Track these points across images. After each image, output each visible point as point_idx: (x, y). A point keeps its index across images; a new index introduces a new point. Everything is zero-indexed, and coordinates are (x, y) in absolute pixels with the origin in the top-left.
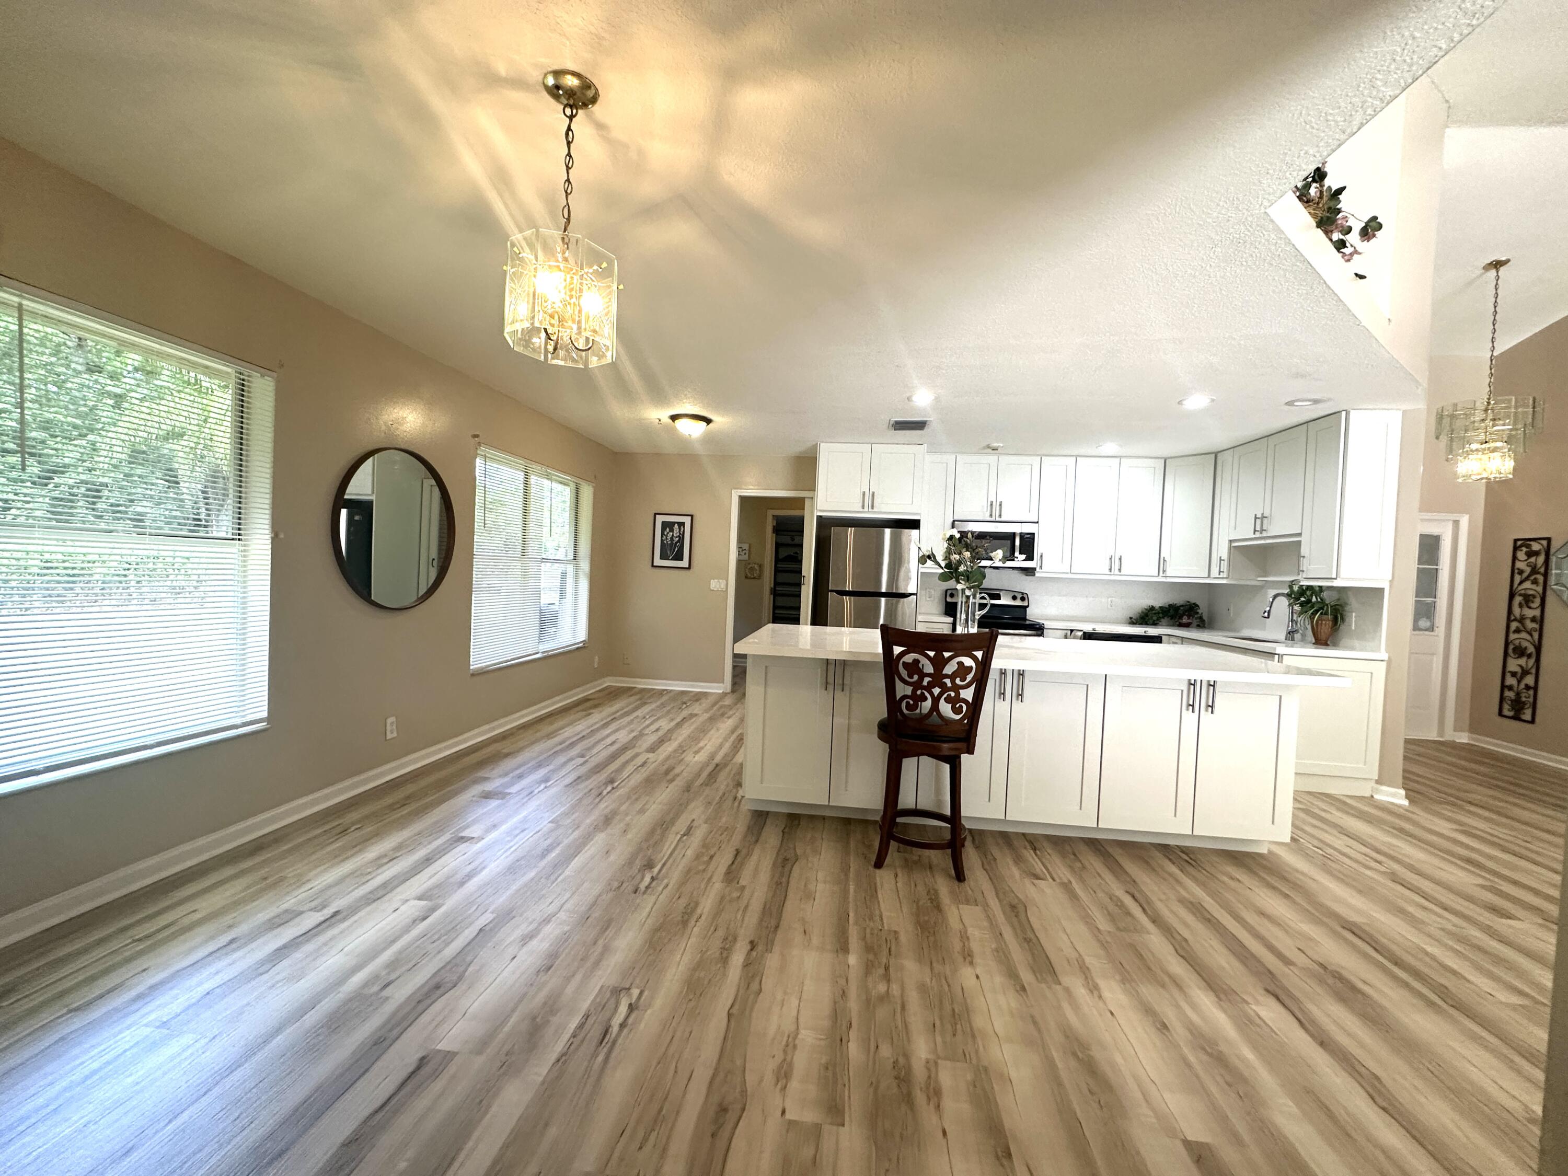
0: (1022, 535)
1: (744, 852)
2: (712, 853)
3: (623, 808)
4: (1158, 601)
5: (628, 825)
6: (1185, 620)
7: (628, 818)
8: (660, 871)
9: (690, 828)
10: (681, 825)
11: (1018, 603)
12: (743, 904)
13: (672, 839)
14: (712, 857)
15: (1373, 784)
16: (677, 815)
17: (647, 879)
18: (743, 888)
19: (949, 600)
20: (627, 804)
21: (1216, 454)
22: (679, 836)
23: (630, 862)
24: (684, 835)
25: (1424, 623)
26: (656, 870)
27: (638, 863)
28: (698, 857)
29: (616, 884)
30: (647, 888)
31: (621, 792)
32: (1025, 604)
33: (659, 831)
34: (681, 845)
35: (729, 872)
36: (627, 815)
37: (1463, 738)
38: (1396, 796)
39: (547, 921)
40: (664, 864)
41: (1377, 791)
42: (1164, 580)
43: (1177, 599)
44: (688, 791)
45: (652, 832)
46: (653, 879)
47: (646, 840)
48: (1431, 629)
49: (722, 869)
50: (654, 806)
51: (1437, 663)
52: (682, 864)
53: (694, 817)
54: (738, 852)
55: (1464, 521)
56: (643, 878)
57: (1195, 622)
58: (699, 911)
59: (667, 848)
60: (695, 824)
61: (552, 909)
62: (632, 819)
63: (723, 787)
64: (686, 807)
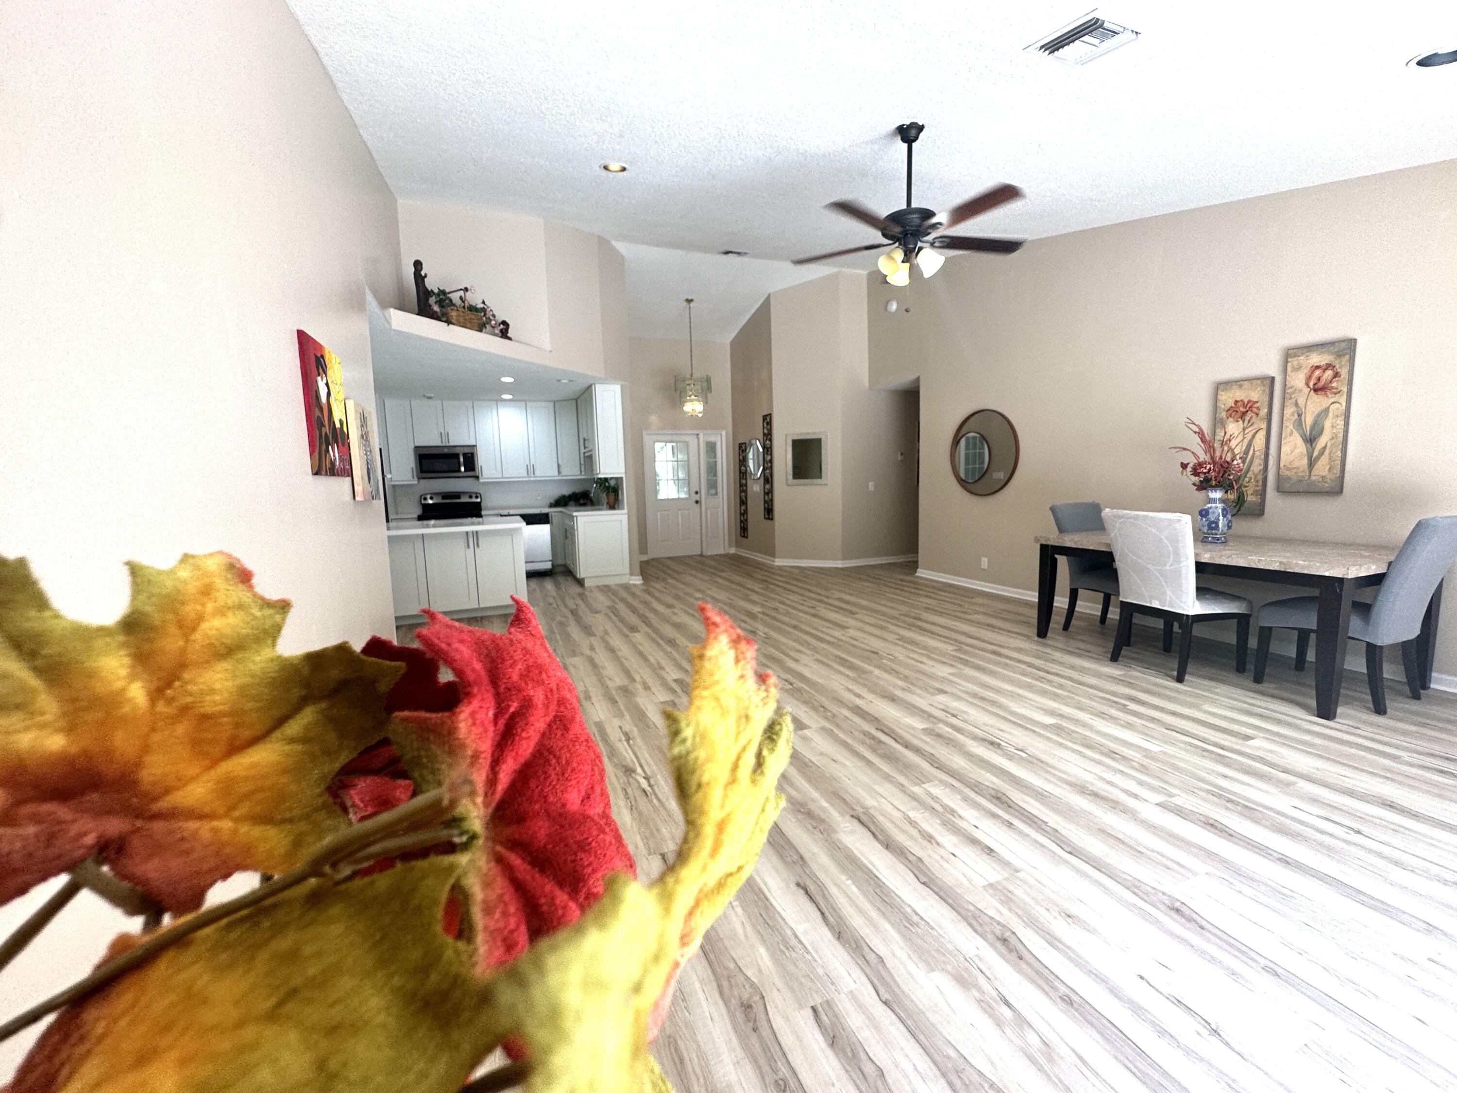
0: (465, 455)
4: (566, 491)
6: (582, 501)
11: (474, 500)
15: (628, 576)
19: (423, 502)
21: (576, 400)
25: (713, 491)
32: (479, 500)
37: (733, 551)
38: (637, 580)
41: (630, 579)
42: (560, 478)
43: (578, 489)
48: (716, 494)
51: (720, 510)
55: (724, 433)
57: (589, 502)
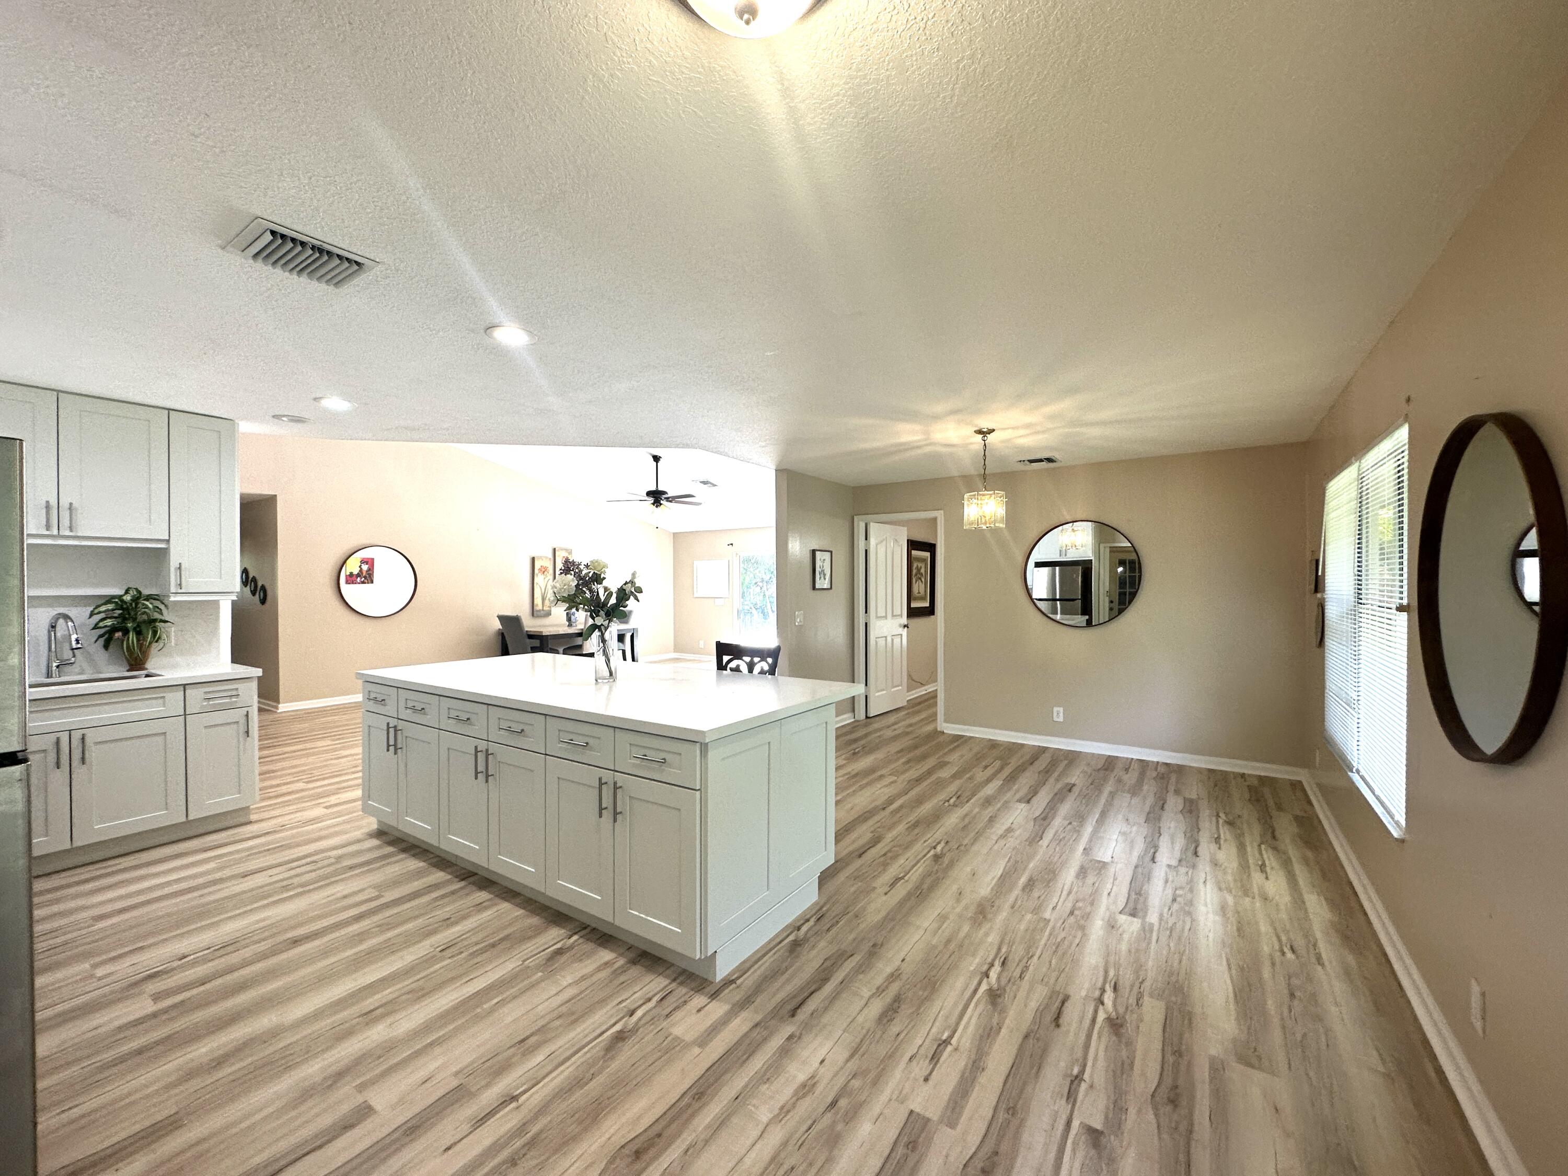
1: (857, 853)
2: (882, 859)
3: (966, 928)
5: (958, 901)
7: (958, 910)
8: (929, 852)
9: (893, 885)
10: (901, 891)
12: (879, 824)
13: (914, 876)
14: (885, 855)
16: (902, 903)
17: (939, 848)
18: (872, 832)
20: (962, 935)
22: (906, 878)
23: (952, 864)
24: (902, 878)
26: (932, 853)
27: (946, 860)
28: (895, 857)
29: (962, 848)
30: (939, 843)
31: (973, 963)
33: (925, 886)
34: (908, 868)
35: (879, 842)
36: (960, 916)
39: (1003, 836)
40: (925, 856)
44: (874, 945)
45: (932, 888)
46: (935, 848)
47: (938, 879)
49: (879, 846)
50: (926, 924)
52: (910, 854)
53: (884, 898)
54: (860, 856)
56: (943, 849)
58: (907, 826)
59: (920, 869)
60: (887, 889)
61: (1002, 842)
62: (954, 908)
63: (822, 944)
64: (888, 914)
